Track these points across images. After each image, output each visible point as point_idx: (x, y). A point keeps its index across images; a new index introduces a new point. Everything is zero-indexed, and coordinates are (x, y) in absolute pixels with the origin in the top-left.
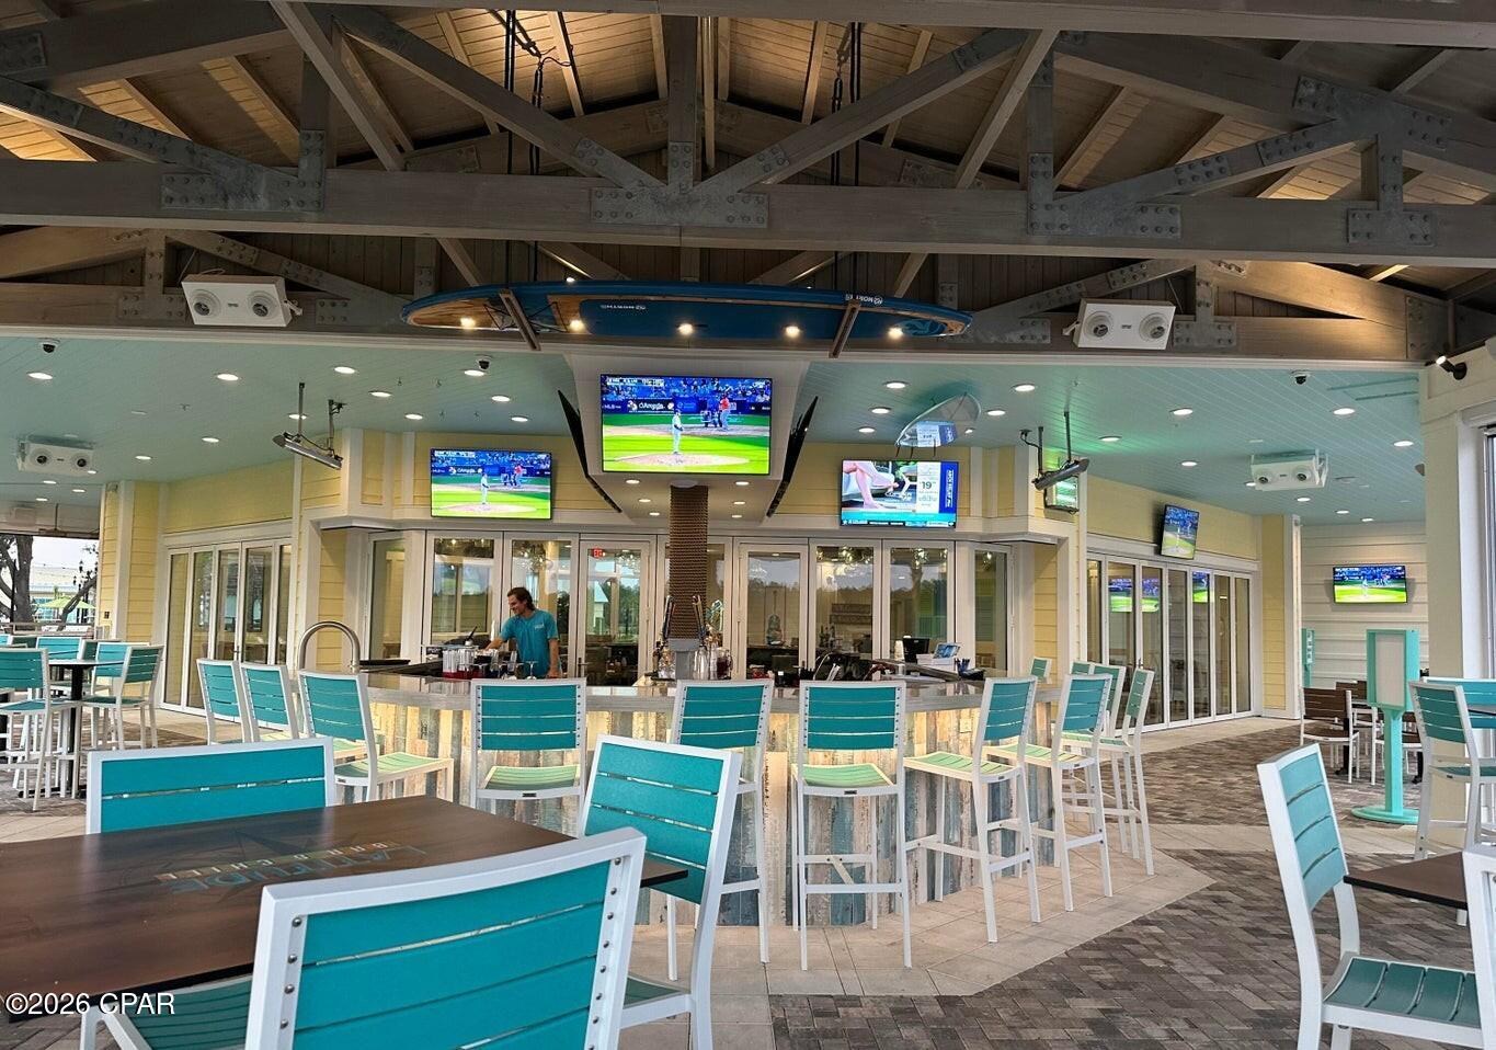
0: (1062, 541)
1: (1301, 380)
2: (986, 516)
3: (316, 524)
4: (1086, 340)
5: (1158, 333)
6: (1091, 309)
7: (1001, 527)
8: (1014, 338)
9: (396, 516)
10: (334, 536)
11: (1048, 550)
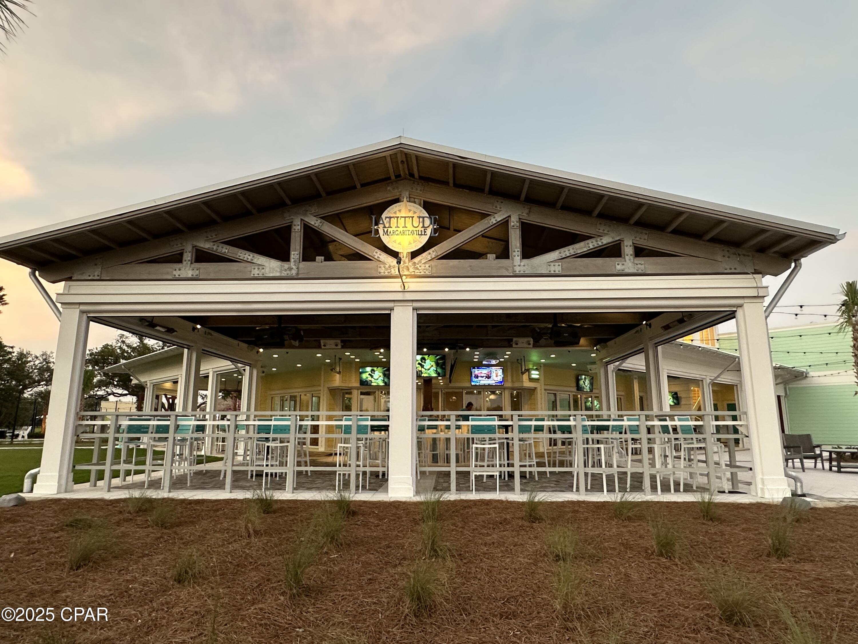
0: (536, 388)
1: (569, 351)
2: (513, 382)
3: (328, 388)
4: (514, 346)
5: (530, 344)
6: (515, 339)
7: (517, 385)
8: (499, 345)
9: (350, 386)
10: (333, 391)
11: (533, 391)
